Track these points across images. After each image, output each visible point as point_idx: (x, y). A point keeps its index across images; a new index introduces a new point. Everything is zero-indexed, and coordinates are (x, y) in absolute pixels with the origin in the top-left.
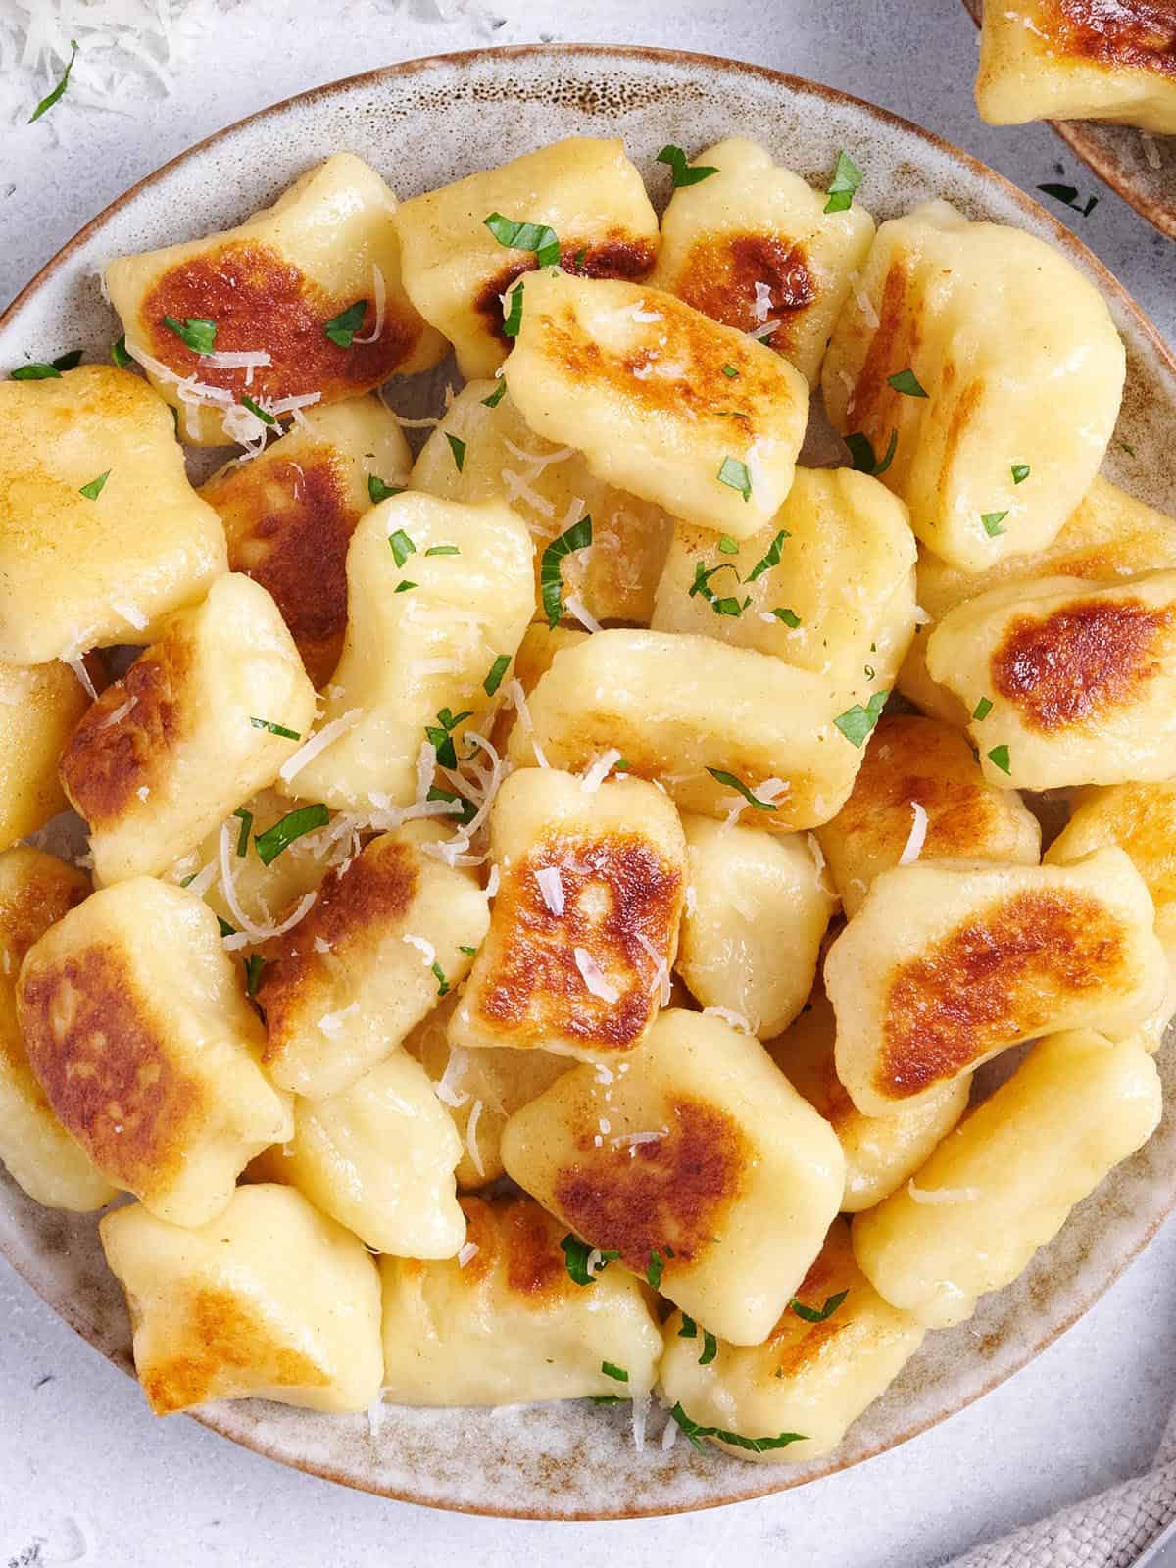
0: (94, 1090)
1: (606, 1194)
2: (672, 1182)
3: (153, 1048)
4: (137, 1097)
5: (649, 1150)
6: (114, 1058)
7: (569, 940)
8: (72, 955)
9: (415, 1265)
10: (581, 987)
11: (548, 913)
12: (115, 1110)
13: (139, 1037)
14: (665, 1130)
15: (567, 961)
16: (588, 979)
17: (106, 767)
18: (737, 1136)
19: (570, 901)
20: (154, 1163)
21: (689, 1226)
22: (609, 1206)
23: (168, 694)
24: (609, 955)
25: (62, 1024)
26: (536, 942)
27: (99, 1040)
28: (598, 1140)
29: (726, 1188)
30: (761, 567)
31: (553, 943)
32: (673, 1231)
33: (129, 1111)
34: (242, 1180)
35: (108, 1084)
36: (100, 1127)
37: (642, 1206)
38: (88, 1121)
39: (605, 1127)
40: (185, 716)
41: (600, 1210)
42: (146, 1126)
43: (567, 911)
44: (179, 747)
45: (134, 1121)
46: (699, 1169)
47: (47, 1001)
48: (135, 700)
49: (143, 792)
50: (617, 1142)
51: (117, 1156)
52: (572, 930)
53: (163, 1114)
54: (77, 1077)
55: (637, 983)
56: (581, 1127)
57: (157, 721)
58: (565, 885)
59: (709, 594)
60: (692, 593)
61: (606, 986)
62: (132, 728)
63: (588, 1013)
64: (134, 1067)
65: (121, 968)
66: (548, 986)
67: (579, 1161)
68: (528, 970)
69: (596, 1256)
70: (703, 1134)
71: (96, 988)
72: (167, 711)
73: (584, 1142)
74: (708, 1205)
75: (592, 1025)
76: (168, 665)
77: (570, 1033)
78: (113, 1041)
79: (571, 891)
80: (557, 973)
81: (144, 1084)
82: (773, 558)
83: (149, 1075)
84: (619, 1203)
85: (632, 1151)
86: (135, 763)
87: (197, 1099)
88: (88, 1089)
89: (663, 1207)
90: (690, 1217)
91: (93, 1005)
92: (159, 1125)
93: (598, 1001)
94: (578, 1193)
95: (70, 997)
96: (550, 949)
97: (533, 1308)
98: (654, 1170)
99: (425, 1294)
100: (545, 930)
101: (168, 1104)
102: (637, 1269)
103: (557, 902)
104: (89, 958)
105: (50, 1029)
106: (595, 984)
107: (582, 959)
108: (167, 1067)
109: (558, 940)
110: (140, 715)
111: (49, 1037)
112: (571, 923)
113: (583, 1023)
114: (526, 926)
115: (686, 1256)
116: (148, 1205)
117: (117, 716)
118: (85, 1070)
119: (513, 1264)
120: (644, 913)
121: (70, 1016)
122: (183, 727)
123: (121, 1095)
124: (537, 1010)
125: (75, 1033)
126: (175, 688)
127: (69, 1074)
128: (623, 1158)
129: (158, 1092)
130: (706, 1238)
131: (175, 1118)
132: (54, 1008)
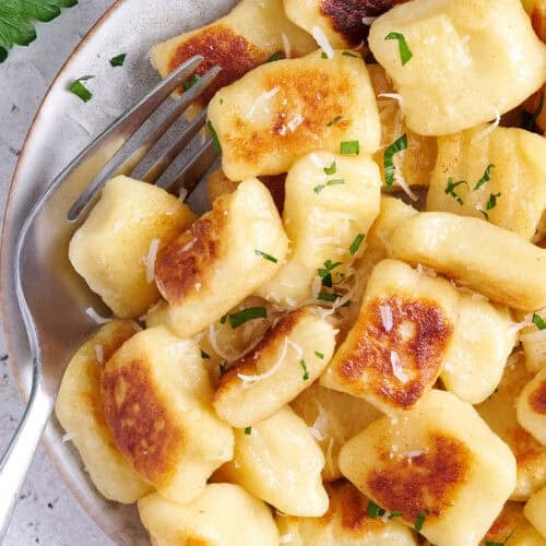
0: (134, 433)
1: (394, 482)
2: (431, 476)
3: (161, 412)
4: (154, 437)
5: (418, 460)
6: (143, 417)
7: (389, 346)
8: (125, 364)
9: (295, 518)
10: (390, 372)
11: (382, 329)
12: (144, 443)
13: (154, 407)
14: (428, 449)
15: (386, 357)
16: (394, 368)
17: (180, 272)
18: (467, 452)
19: (395, 327)
20: (162, 470)
21: (438, 498)
22: (395, 488)
23: (214, 236)
24: (408, 360)
25: (120, 400)
26: (373, 343)
27: (137, 408)
28: (392, 456)
29: (459, 479)
30: (481, 182)
31: (381, 345)
32: (429, 500)
33: (150, 444)
34: (210, 481)
35: (140, 430)
36: (137, 452)
37: (413, 489)
38: (131, 449)
39: (395, 448)
40: (222, 247)
41: (391, 491)
42: (158, 452)
43: (392, 331)
44: (217, 263)
45: (153, 449)
46: (445, 468)
47: (113, 388)
48: (196, 239)
49: (198, 286)
50: (401, 456)
51: (145, 467)
52: (392, 341)
53: (166, 446)
54: (127, 426)
55: (419, 377)
56: (382, 449)
57: (207, 250)
58: (394, 318)
59: (454, 195)
60: (447, 192)
61: (403, 374)
62: (194, 253)
63: (390, 386)
64: (152, 422)
65: (147, 371)
66: (374, 366)
67: (380, 466)
68: (365, 355)
69: (388, 514)
70: (448, 452)
71: (135, 381)
72: (213, 246)
73: (384, 456)
74: (448, 487)
75: (391, 392)
76: (214, 222)
77: (379, 393)
78: (143, 408)
79: (397, 322)
80: (380, 361)
81: (158, 430)
82: (486, 178)
83: (160, 426)
84: (402, 487)
85: (409, 460)
86: (195, 271)
87: (182, 438)
88: (131, 433)
89: (424, 489)
90: (438, 493)
91: (134, 391)
92: (164, 451)
93: (397, 381)
94: (379, 483)
95: (123, 385)
96: (379, 348)
97: (356, 538)
98: (421, 470)
99: (300, 532)
100: (378, 338)
101: (168, 440)
102: (409, 520)
103: (388, 325)
104: (133, 367)
105: (114, 402)
106: (398, 372)
107: (394, 357)
108: (167, 422)
109: (384, 345)
110: (198, 246)
111: (114, 407)
112: (393, 337)
113: (387, 390)
114: (370, 333)
115: (436, 513)
116: (160, 492)
117: (187, 247)
118: (130, 423)
119: (345, 515)
120: (430, 343)
121: (124, 395)
122: (220, 254)
123: (147, 435)
124: (365, 377)
125: (126, 404)
126: (218, 233)
127: (123, 425)
128: (404, 464)
129: (163, 435)
130: (447, 504)
131: (171, 448)
132: (116, 390)
